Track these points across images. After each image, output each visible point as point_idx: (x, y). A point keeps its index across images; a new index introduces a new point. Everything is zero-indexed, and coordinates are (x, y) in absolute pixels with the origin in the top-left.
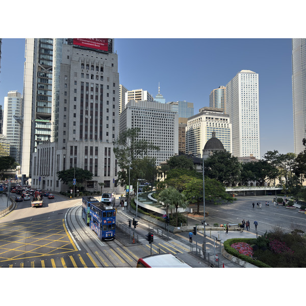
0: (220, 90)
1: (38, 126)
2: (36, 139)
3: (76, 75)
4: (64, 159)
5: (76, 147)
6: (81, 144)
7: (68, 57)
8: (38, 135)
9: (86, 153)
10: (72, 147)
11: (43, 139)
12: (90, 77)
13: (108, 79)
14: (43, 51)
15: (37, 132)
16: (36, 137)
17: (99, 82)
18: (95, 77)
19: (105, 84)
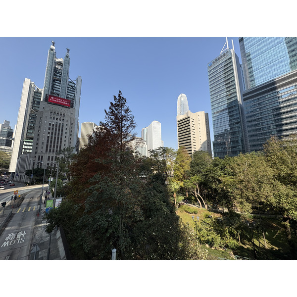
0: (145, 129)
1: (25, 143)
2: (23, 151)
3: (46, 117)
4: (34, 163)
5: (42, 156)
6: (46, 155)
7: (44, 108)
8: (25, 149)
9: (49, 160)
10: (39, 156)
11: (28, 151)
12: (56, 119)
13: (67, 121)
14: (36, 102)
15: (24, 147)
16: (23, 150)
17: (61, 122)
18: (59, 119)
19: (65, 123)
